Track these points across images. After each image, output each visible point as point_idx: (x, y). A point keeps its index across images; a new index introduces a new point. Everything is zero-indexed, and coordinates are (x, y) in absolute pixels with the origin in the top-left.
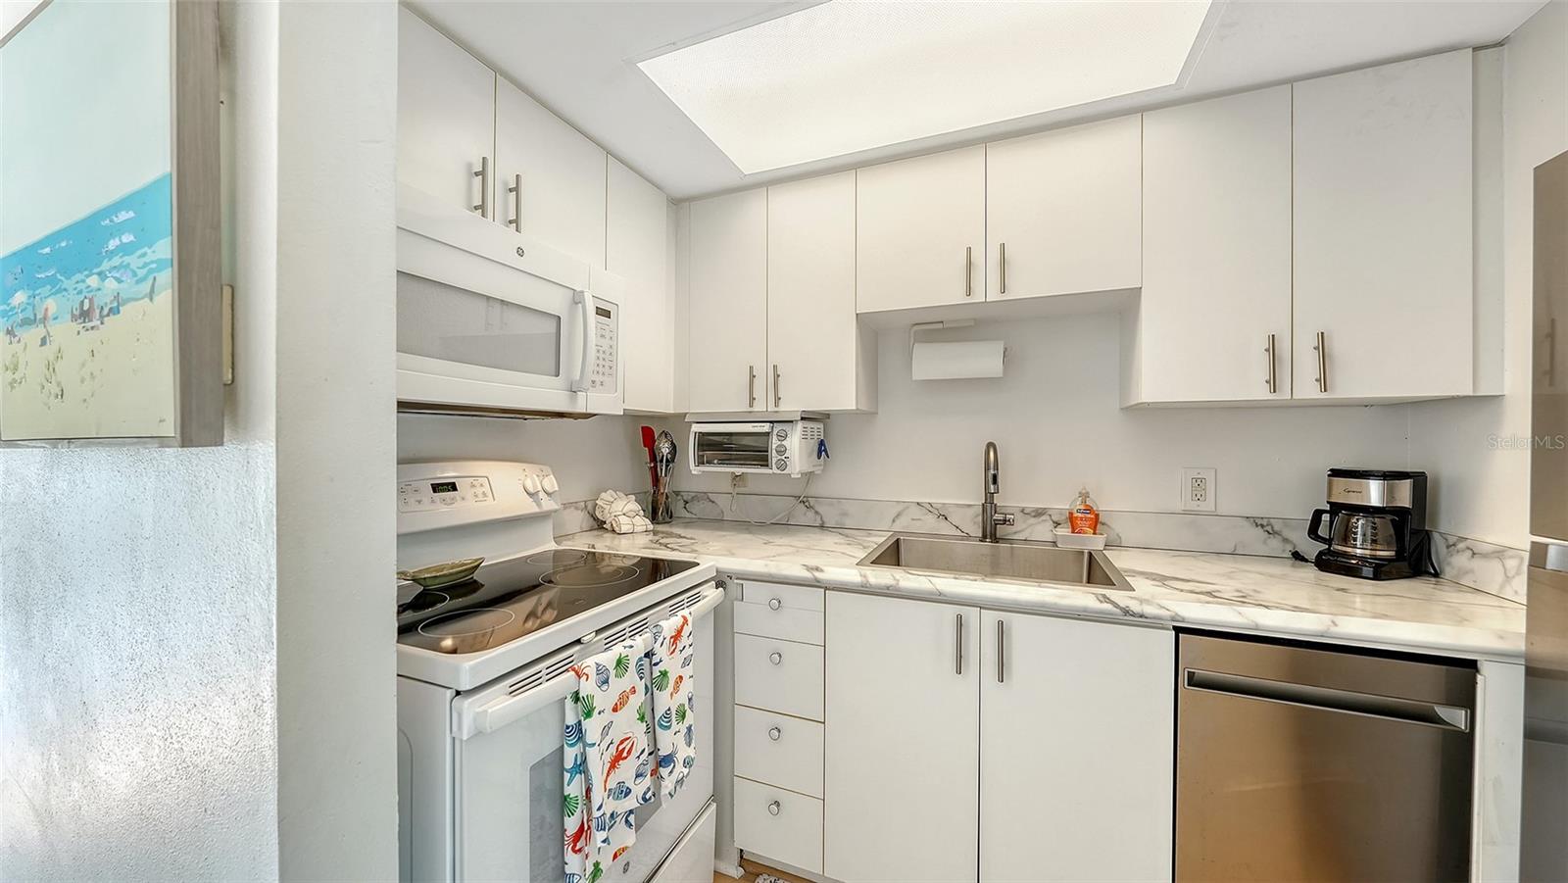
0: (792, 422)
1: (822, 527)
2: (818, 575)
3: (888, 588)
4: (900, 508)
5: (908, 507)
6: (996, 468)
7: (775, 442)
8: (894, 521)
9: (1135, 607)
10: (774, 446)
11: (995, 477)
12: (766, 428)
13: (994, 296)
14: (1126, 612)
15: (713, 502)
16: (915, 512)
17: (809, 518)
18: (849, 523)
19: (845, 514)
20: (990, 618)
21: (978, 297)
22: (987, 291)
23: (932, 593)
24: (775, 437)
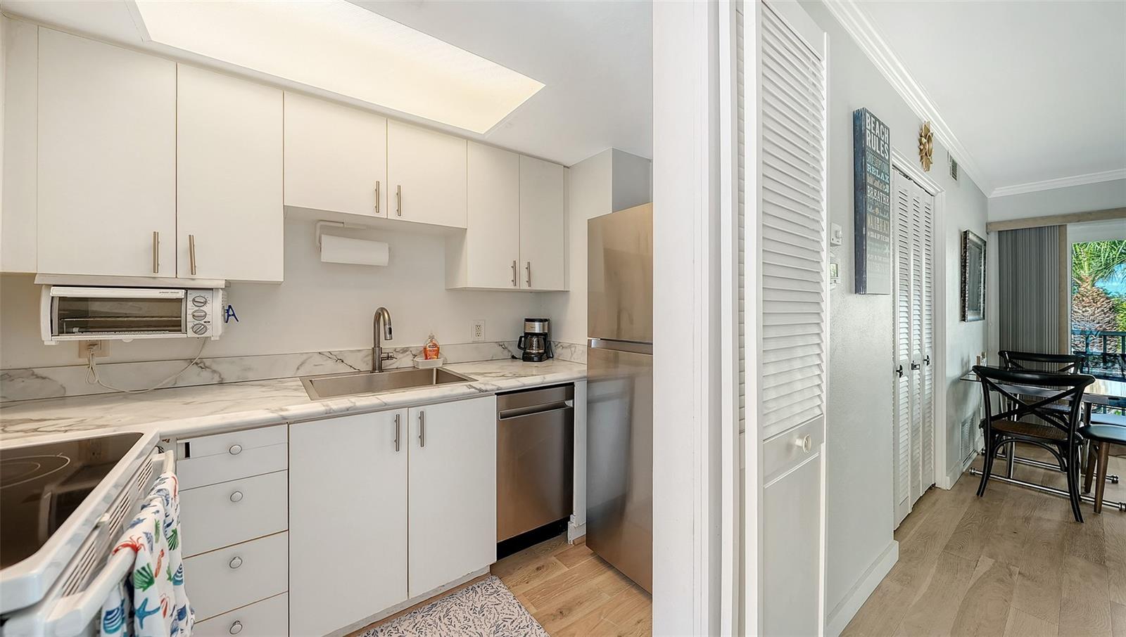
0: (212, 289)
1: (221, 383)
2: (284, 414)
3: (348, 410)
4: (305, 357)
5: (311, 357)
6: (390, 324)
7: (190, 308)
8: (298, 369)
9: (484, 388)
10: (189, 312)
11: (390, 329)
12: (181, 294)
13: (393, 215)
14: (481, 391)
15: (44, 378)
16: (318, 360)
17: (206, 376)
18: (251, 376)
19: (249, 369)
20: (414, 412)
21: (382, 215)
22: (388, 212)
23: (381, 405)
24: (190, 304)
